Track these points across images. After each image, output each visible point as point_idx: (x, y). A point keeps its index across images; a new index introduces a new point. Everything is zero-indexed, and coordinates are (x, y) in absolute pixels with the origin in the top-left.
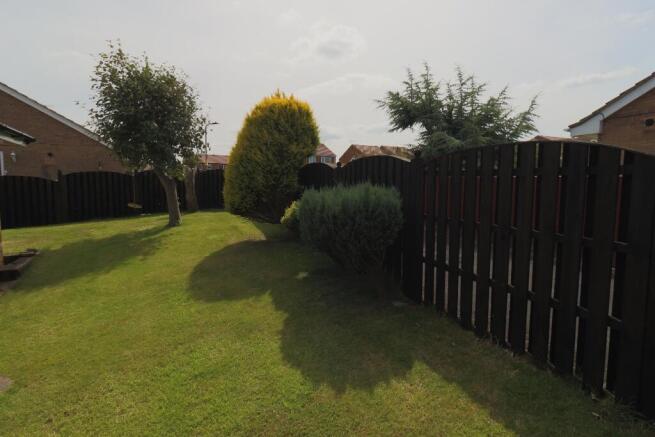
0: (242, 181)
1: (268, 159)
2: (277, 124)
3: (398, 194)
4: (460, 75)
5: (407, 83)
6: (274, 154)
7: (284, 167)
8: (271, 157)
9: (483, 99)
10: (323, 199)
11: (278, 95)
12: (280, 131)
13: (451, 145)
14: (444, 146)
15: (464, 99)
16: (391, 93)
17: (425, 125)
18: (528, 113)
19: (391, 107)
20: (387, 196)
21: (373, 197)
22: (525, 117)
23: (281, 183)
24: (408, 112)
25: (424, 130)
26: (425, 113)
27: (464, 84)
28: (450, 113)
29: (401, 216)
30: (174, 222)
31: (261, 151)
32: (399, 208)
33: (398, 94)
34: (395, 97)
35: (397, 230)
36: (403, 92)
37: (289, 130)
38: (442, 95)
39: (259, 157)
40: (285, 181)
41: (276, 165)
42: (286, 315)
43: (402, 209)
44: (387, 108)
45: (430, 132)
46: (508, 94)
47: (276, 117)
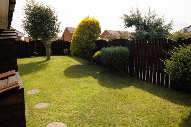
0: (78, 45)
1: (87, 38)
2: (89, 27)
3: (128, 49)
4: (149, 10)
5: (131, 12)
6: (89, 37)
7: (91, 41)
8: (88, 37)
9: (156, 18)
10: (109, 50)
11: (88, 17)
12: (90, 29)
13: (145, 34)
14: (142, 34)
15: (150, 18)
16: (125, 15)
17: (136, 26)
18: (171, 24)
19: (125, 19)
20: (125, 49)
21: (122, 50)
22: (169, 25)
23: (90, 46)
24: (131, 22)
25: (136, 28)
26: (136, 23)
27: (150, 13)
28: (145, 23)
29: (129, 54)
30: (48, 59)
31: (85, 36)
32: (128, 53)
33: (127, 15)
34: (126, 16)
35: (128, 58)
36: (129, 15)
37: (93, 29)
38: (142, 16)
39: (84, 38)
40: (92, 45)
41: (90, 40)
42: (98, 80)
43: (129, 53)
44: (123, 19)
45: (138, 29)
46: (165, 17)
47: (89, 25)
